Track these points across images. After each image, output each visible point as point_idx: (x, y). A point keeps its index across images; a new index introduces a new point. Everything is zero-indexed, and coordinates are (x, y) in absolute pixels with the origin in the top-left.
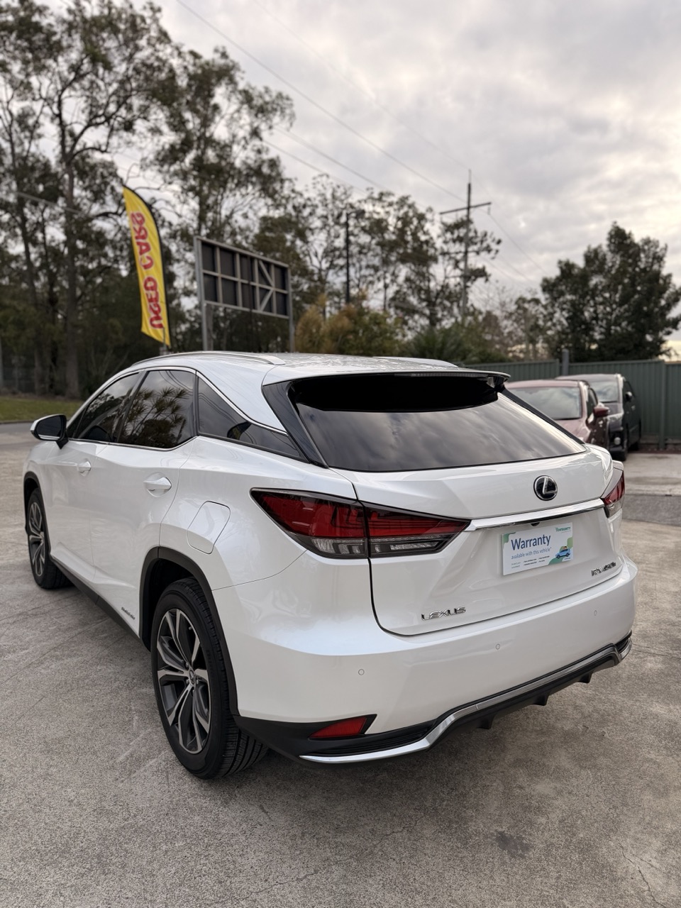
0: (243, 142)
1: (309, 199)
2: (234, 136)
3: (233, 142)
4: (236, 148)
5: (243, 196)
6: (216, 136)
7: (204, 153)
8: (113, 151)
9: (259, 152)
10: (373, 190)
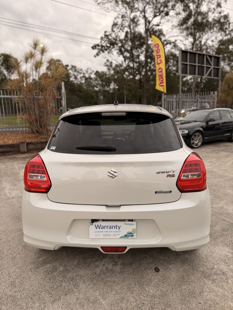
0: (213, 10)
2: (209, 9)
3: (209, 11)
4: (210, 14)
5: (211, 33)
6: (202, 11)
7: (197, 18)
8: (162, 24)
9: (220, 13)
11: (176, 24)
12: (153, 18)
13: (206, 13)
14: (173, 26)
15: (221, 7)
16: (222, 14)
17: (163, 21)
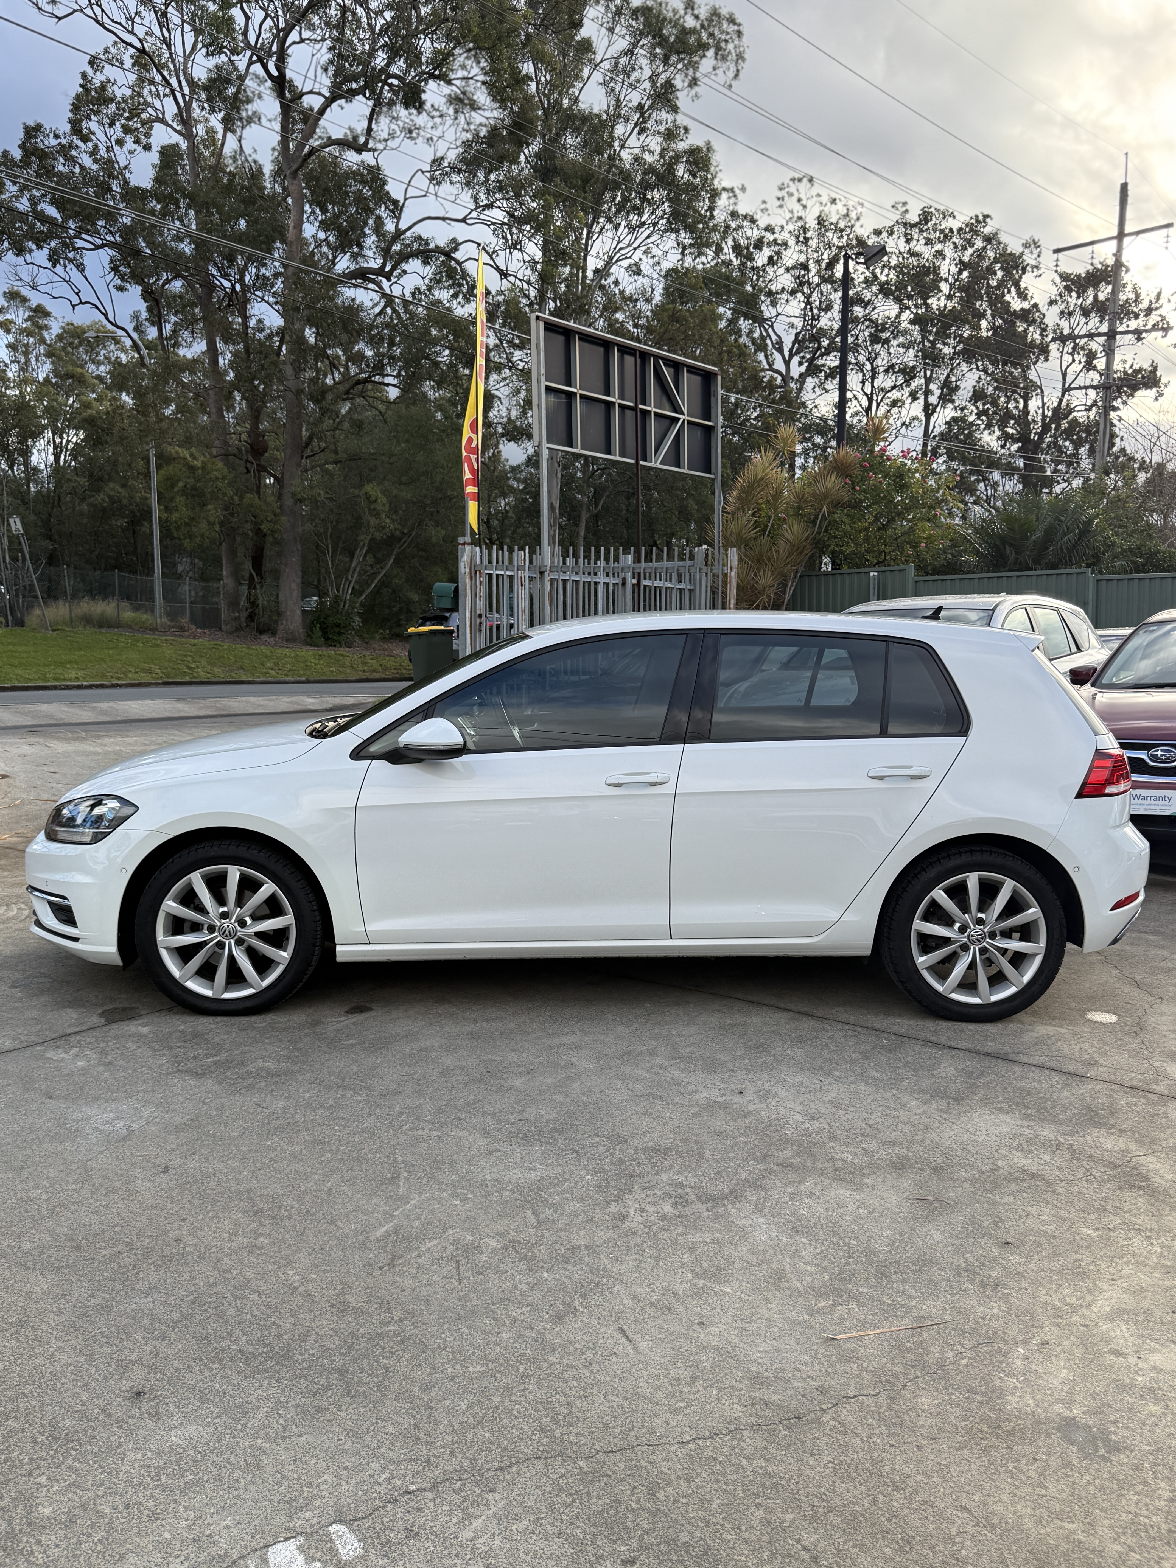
0: (636, 116)
1: (768, 229)
2: (618, 105)
4: (621, 129)
6: (583, 106)
7: (556, 141)
8: (380, 146)
9: (670, 135)
10: (908, 207)
11: (452, 156)
12: (329, 102)
13: (603, 124)
14: (437, 162)
15: (675, 109)
16: (681, 146)
17: (382, 126)
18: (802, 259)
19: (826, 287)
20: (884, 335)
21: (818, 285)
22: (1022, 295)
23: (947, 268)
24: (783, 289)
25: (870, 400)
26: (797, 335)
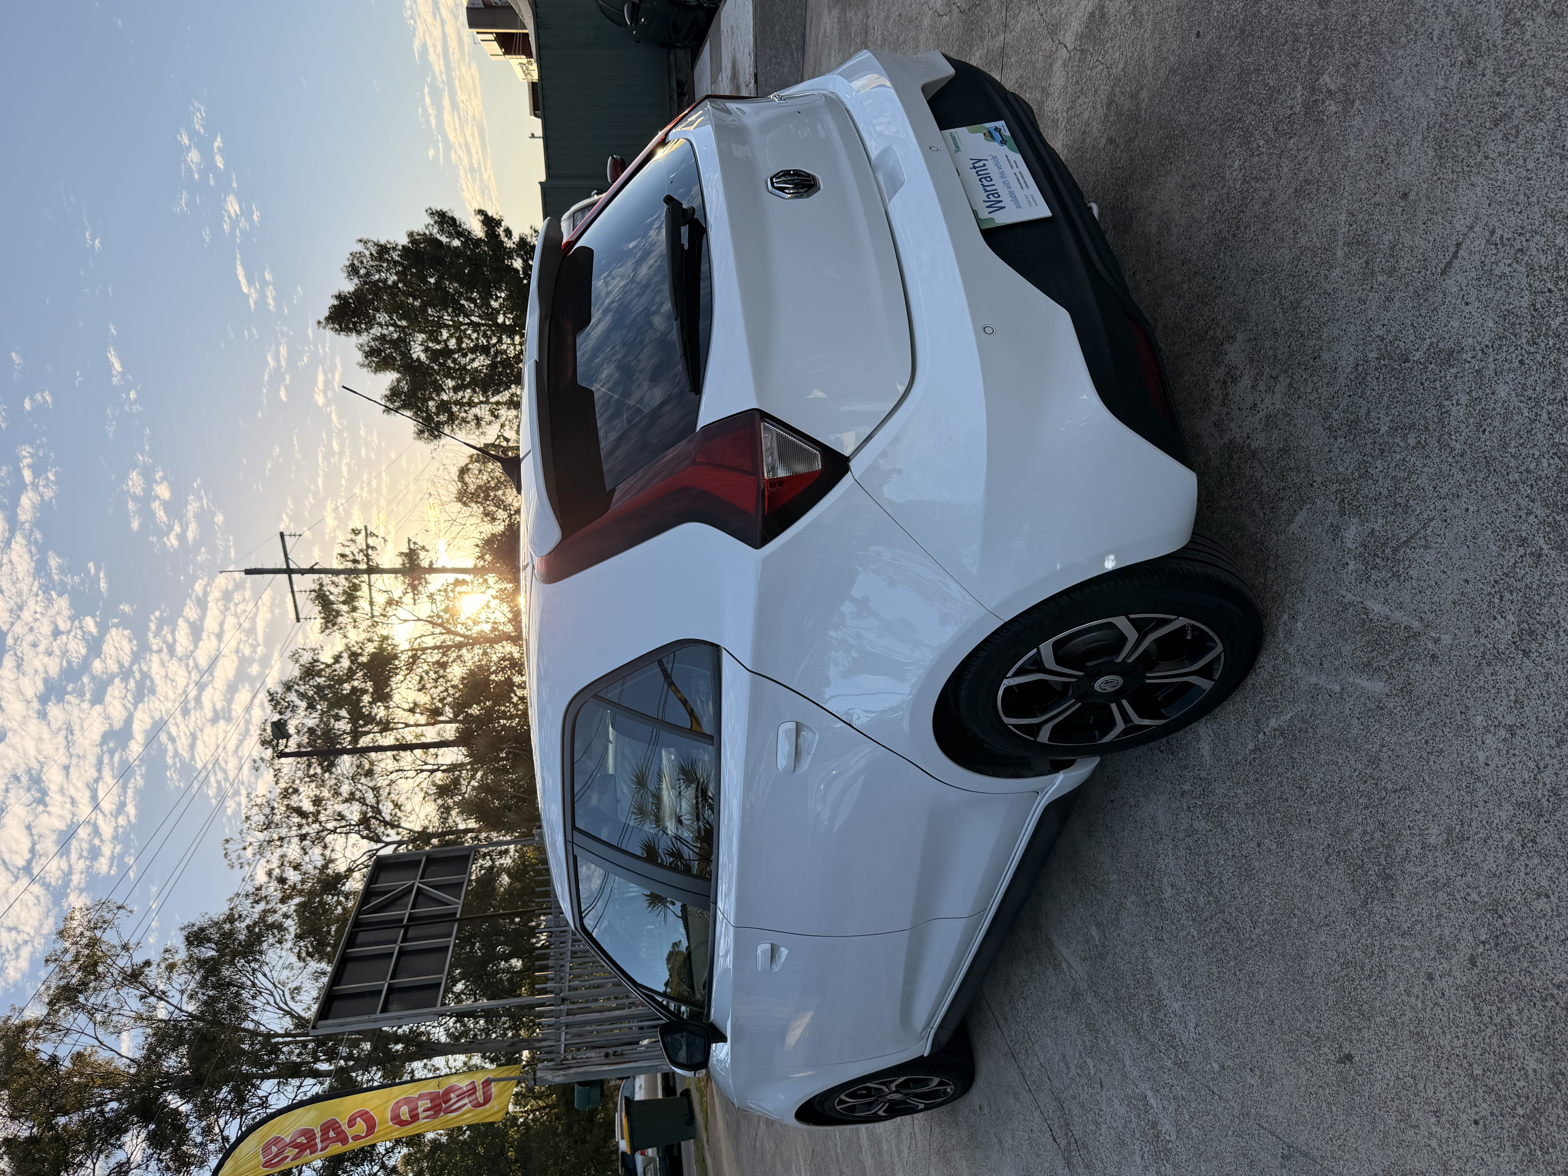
1: (269, 874)
10: (257, 758)
18: (296, 840)
19: (322, 818)
20: (367, 766)
21: (320, 823)
22: (337, 659)
23: (312, 721)
24: (322, 855)
25: (422, 771)
26: (363, 837)
